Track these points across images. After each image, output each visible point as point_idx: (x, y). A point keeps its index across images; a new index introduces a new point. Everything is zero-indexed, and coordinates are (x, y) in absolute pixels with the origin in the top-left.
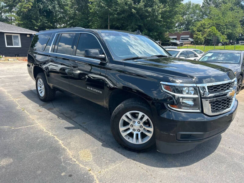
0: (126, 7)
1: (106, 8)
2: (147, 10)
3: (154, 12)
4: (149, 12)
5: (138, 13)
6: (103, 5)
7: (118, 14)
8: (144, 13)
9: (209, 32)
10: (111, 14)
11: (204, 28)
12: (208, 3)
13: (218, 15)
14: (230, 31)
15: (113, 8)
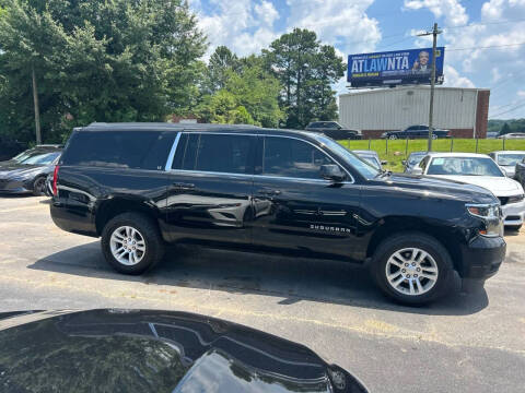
0: (90, 58)
1: (35, 54)
2: (137, 68)
3: (152, 73)
4: (141, 73)
5: (115, 72)
6: (26, 46)
7: (67, 70)
8: (129, 73)
9: (237, 115)
10: (49, 69)
11: (228, 109)
12: (218, 62)
13: (242, 86)
14: (265, 115)
15: (55, 56)
